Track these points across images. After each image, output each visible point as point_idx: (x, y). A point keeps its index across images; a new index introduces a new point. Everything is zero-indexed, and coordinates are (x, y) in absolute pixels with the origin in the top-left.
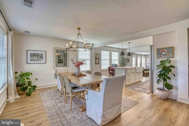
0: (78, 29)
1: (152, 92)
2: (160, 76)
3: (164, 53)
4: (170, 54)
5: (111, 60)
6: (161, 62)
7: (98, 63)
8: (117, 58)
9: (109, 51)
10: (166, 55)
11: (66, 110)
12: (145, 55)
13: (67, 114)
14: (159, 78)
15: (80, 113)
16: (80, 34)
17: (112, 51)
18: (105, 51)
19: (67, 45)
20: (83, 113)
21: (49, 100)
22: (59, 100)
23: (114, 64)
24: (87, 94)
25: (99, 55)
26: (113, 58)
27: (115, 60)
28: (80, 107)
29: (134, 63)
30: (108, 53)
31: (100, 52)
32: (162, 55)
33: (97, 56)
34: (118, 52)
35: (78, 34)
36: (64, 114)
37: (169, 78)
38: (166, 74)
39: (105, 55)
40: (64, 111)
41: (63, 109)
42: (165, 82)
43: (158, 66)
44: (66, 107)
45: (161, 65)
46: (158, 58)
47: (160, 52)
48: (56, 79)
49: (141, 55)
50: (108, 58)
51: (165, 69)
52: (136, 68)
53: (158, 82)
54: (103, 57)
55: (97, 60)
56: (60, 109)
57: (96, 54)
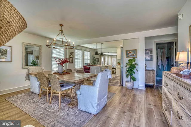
0: (60, 25)
1: (122, 85)
2: (128, 71)
3: (131, 54)
4: (135, 55)
5: (83, 59)
6: (129, 60)
7: (72, 62)
8: (89, 58)
9: (82, 50)
10: (132, 55)
11: (55, 109)
12: (111, 56)
13: (58, 113)
14: (127, 73)
15: (71, 109)
16: (63, 31)
17: (85, 51)
18: (78, 51)
19: (48, 41)
20: (74, 108)
21: (27, 104)
22: (40, 102)
23: (86, 64)
24: (80, 89)
25: (73, 54)
26: (85, 58)
27: (87, 59)
28: (69, 104)
29: (102, 62)
30: (81, 52)
31: (74, 51)
32: (129, 56)
33: (71, 55)
34: (89, 51)
35: (60, 31)
36: (55, 113)
37: (134, 73)
38: (132, 70)
39: (78, 54)
40: (53, 111)
41: (50, 109)
42: (131, 76)
43: (127, 64)
44: (52, 107)
45: (129, 63)
46: (126, 58)
47: (128, 52)
48: (27, 81)
49: (108, 55)
50: (81, 57)
51: (132, 66)
52: (107, 66)
53: (127, 76)
54: (76, 57)
55: (71, 59)
56: (47, 110)
57: (70, 53)
